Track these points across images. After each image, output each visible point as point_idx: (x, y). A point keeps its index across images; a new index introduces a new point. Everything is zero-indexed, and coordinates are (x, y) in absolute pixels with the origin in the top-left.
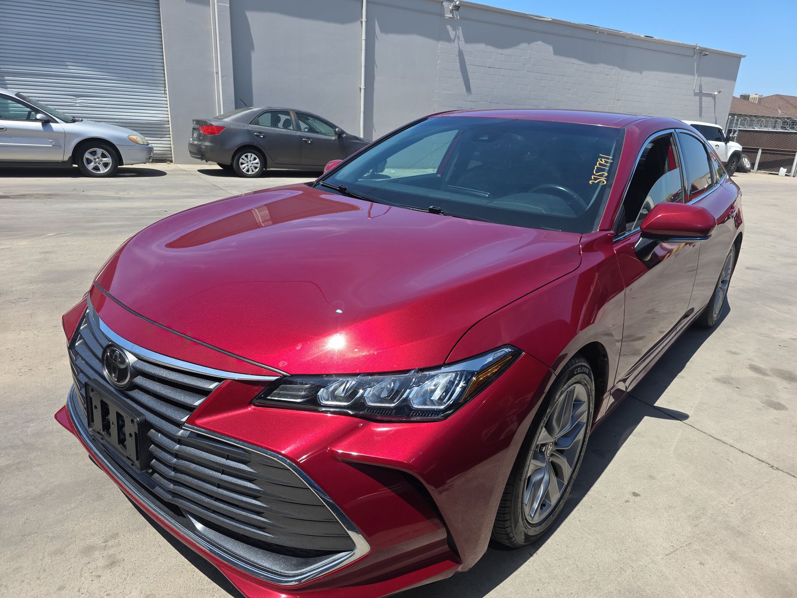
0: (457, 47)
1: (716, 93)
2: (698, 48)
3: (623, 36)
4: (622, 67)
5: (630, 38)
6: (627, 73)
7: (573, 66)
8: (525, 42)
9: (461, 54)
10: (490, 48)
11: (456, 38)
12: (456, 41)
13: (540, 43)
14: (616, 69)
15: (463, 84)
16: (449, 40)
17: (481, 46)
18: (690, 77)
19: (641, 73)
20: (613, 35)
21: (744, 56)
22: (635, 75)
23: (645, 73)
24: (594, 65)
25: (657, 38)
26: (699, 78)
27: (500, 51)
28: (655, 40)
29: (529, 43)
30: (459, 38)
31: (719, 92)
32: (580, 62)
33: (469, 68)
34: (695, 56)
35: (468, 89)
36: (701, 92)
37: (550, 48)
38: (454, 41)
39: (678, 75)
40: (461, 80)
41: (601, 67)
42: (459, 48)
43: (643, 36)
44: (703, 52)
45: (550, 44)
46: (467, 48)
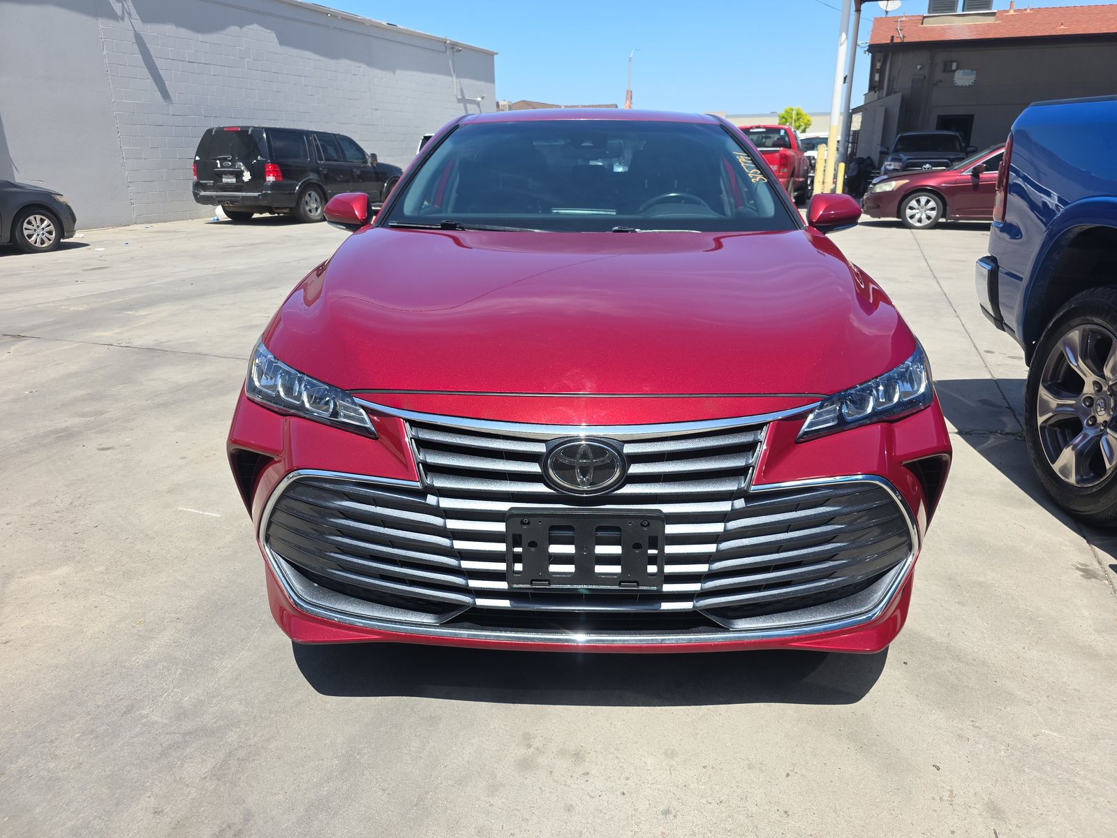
0: (131, 28)
1: (479, 99)
2: (448, 42)
3: (361, 23)
4: (371, 63)
5: (371, 25)
6: (376, 73)
7: (307, 61)
8: (235, 24)
9: (139, 40)
10: (183, 32)
11: (126, 15)
12: (126, 19)
13: (255, 26)
14: (364, 68)
15: (155, 88)
16: (112, 15)
17: (169, 29)
18: (449, 79)
19: (394, 73)
20: (349, 20)
21: (497, 54)
22: (388, 74)
23: (398, 72)
24: (336, 61)
25: (402, 27)
26: (458, 80)
27: (200, 37)
28: (400, 29)
29: (241, 26)
30: (130, 14)
31: (483, 98)
32: (317, 57)
33: (160, 64)
34: (448, 53)
35: (166, 95)
36: (463, 97)
37: (271, 36)
38: (122, 19)
39: (435, 76)
40: (150, 81)
41: (345, 63)
42: (135, 30)
43: (384, 23)
44: (454, 47)
45: (271, 30)
46: (150, 31)
